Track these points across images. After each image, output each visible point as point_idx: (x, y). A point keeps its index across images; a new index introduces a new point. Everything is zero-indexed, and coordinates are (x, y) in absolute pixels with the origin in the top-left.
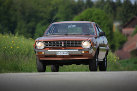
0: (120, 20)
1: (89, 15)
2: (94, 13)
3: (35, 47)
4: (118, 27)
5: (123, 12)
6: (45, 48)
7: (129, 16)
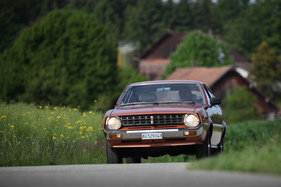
0: (133, 39)
1: (56, 25)
2: (70, 21)
3: (105, 126)
4: (129, 55)
5: (142, 19)
6: (122, 127)
7: (156, 30)
